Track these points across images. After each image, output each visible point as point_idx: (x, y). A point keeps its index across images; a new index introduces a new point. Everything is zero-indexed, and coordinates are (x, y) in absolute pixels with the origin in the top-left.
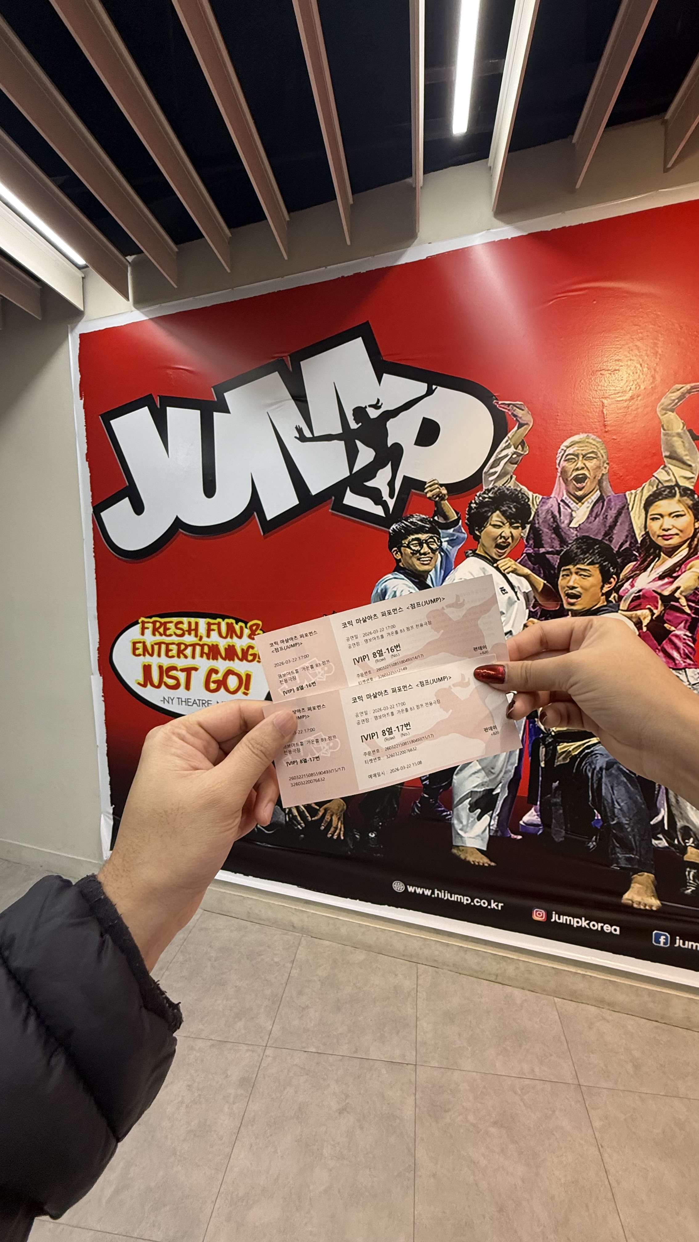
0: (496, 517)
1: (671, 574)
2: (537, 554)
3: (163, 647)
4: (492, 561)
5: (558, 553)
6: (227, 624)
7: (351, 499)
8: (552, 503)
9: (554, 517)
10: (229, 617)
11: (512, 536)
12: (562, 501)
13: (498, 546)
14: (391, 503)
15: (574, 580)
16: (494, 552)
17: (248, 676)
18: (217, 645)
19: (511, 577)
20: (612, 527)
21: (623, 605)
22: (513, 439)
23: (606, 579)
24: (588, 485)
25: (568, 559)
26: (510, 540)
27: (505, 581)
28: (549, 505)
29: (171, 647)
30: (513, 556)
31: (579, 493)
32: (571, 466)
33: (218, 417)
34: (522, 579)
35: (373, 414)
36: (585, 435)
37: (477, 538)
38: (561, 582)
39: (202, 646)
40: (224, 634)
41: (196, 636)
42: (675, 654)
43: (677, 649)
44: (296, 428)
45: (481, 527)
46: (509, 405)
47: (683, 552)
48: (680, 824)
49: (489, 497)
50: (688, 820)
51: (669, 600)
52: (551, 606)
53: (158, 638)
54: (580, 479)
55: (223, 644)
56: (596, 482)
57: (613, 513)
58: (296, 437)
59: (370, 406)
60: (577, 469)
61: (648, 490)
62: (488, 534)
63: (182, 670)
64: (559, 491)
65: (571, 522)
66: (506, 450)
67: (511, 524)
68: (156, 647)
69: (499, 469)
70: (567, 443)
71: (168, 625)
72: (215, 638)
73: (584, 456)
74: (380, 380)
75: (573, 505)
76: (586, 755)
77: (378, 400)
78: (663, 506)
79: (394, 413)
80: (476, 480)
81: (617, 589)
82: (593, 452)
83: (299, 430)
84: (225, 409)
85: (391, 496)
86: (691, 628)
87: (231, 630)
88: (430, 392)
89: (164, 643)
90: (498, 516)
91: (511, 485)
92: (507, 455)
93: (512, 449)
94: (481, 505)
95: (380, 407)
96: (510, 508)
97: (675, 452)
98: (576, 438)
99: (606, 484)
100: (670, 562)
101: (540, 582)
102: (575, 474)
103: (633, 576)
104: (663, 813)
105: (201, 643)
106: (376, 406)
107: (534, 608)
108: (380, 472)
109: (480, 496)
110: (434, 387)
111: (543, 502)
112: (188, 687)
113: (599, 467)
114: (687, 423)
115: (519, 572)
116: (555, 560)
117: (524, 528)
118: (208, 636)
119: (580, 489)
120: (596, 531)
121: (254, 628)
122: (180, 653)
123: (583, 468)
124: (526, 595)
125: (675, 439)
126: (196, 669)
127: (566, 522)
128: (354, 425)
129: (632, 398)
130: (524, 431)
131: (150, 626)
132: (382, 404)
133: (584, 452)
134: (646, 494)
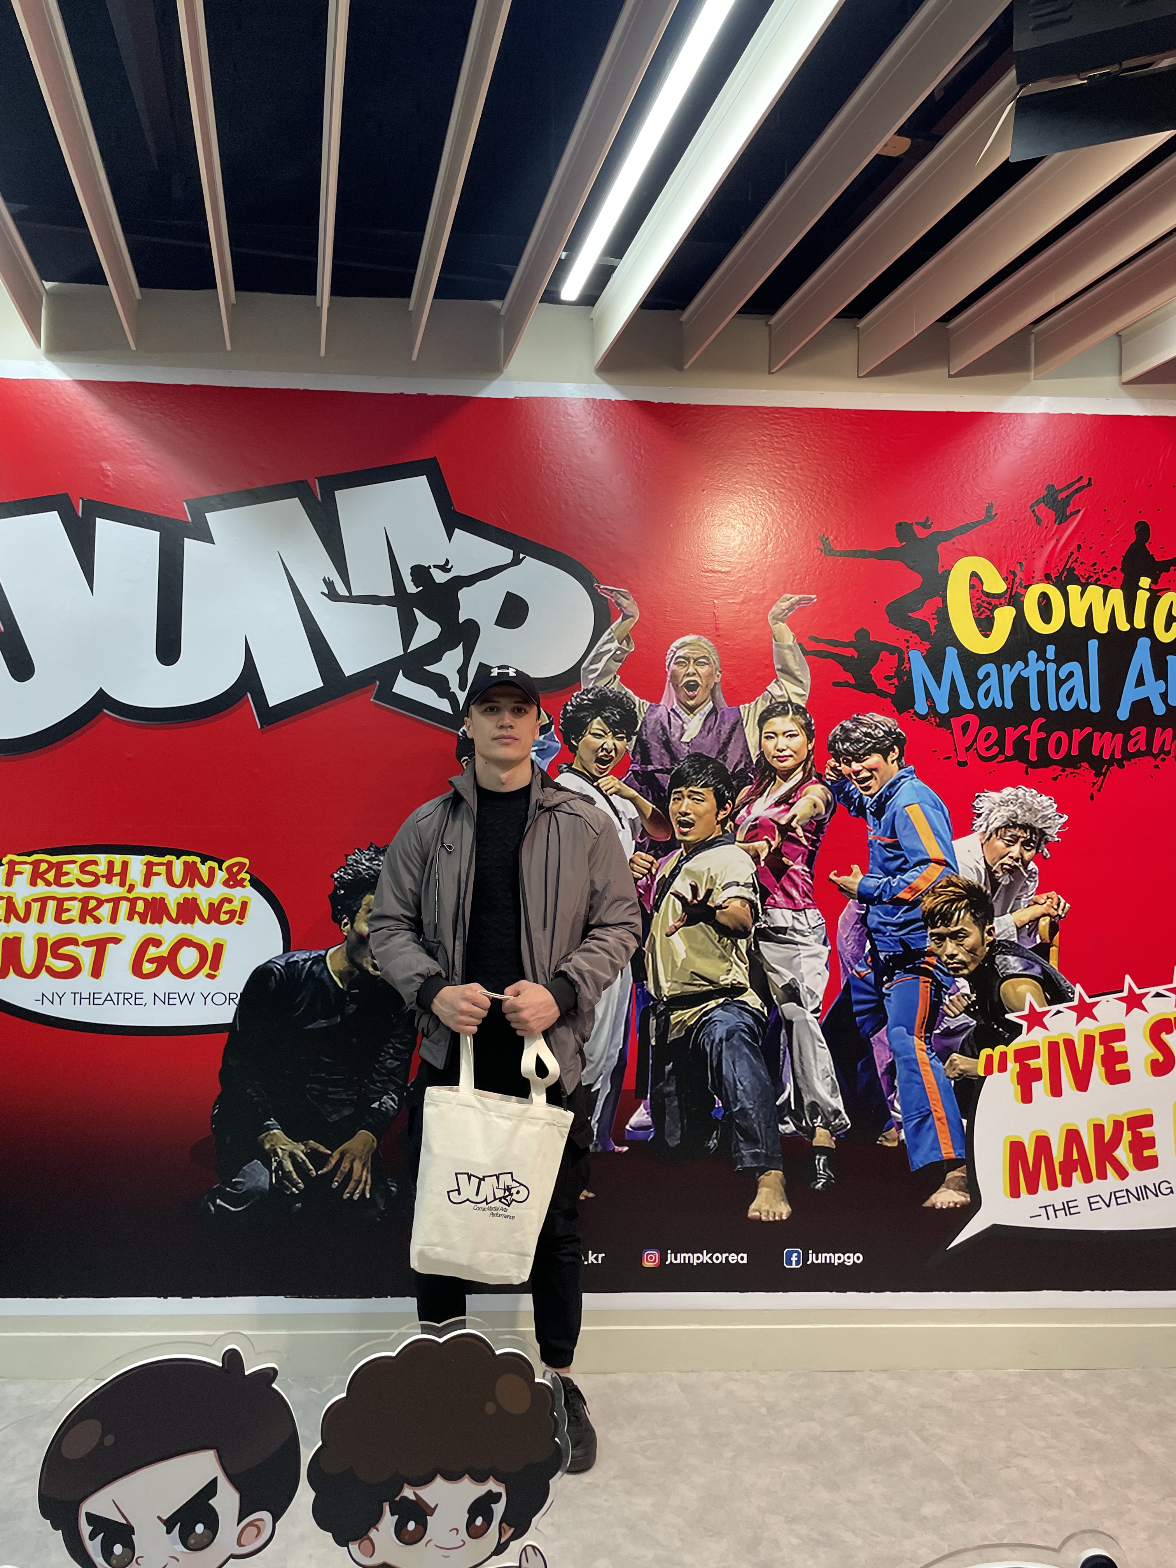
0: (596, 725)
1: (786, 801)
2: (645, 773)
3: (52, 906)
4: (592, 779)
5: (668, 771)
6: (185, 863)
7: (403, 686)
8: (662, 711)
9: (663, 728)
10: (189, 854)
11: (616, 749)
12: (672, 710)
13: (599, 760)
14: (462, 697)
15: (686, 804)
16: (594, 768)
17: (219, 948)
18: (163, 899)
19: (615, 799)
20: (726, 744)
21: (740, 836)
22: (618, 632)
23: (721, 806)
24: (700, 693)
25: (680, 779)
26: (613, 754)
27: (607, 804)
28: (658, 714)
29: (66, 905)
30: (618, 773)
31: (691, 703)
32: (682, 671)
33: (191, 546)
34: (628, 801)
35: (440, 577)
36: (697, 637)
37: (574, 749)
38: (672, 806)
39: (133, 902)
40: (178, 882)
41: (122, 884)
42: (795, 893)
43: (796, 886)
44: (324, 580)
45: (579, 735)
46: (612, 591)
47: (798, 776)
48: (807, 1100)
49: (589, 700)
50: (815, 1093)
51: (786, 829)
52: (662, 837)
53: (42, 889)
54: (692, 686)
55: (173, 897)
56: (709, 691)
57: (726, 728)
58: (323, 593)
59: (435, 566)
60: (688, 675)
61: (761, 704)
62: (587, 744)
63: (87, 944)
64: (669, 699)
65: (682, 735)
66: (609, 644)
67: (615, 734)
68: (36, 907)
69: (600, 666)
70: (677, 643)
71: (66, 868)
72: (159, 887)
73: (695, 661)
74: (450, 536)
75: (684, 716)
76: (704, 1024)
77: (447, 562)
78: (779, 724)
79: (470, 581)
80: (572, 677)
81: (732, 816)
82: (704, 657)
83: (329, 584)
84: (206, 536)
85: (462, 687)
86: (809, 862)
87: (191, 875)
88: (516, 561)
89: (53, 898)
90: (599, 723)
91: (616, 686)
92: (610, 651)
93: (616, 644)
94: (579, 707)
95: (449, 570)
96: (614, 715)
97: (787, 666)
98: (687, 639)
99: (719, 694)
100: (786, 786)
101: (649, 806)
102: (686, 679)
103: (748, 803)
104: (790, 1088)
105: (131, 896)
106: (445, 568)
107: (641, 839)
108: (447, 655)
109: (577, 697)
110: (522, 556)
111: (651, 710)
112: (96, 972)
113: (710, 675)
114: (798, 636)
115: (624, 794)
116: (665, 780)
117: (629, 739)
118: (147, 884)
119: (692, 698)
120: (710, 750)
121: (235, 869)
122: (86, 913)
123: (694, 674)
124: (632, 822)
125: (787, 651)
126: (116, 941)
127: (677, 735)
128: (411, 588)
129: (743, 602)
130: (630, 624)
131: (28, 869)
132: (452, 566)
133: (695, 656)
134: (760, 709)
